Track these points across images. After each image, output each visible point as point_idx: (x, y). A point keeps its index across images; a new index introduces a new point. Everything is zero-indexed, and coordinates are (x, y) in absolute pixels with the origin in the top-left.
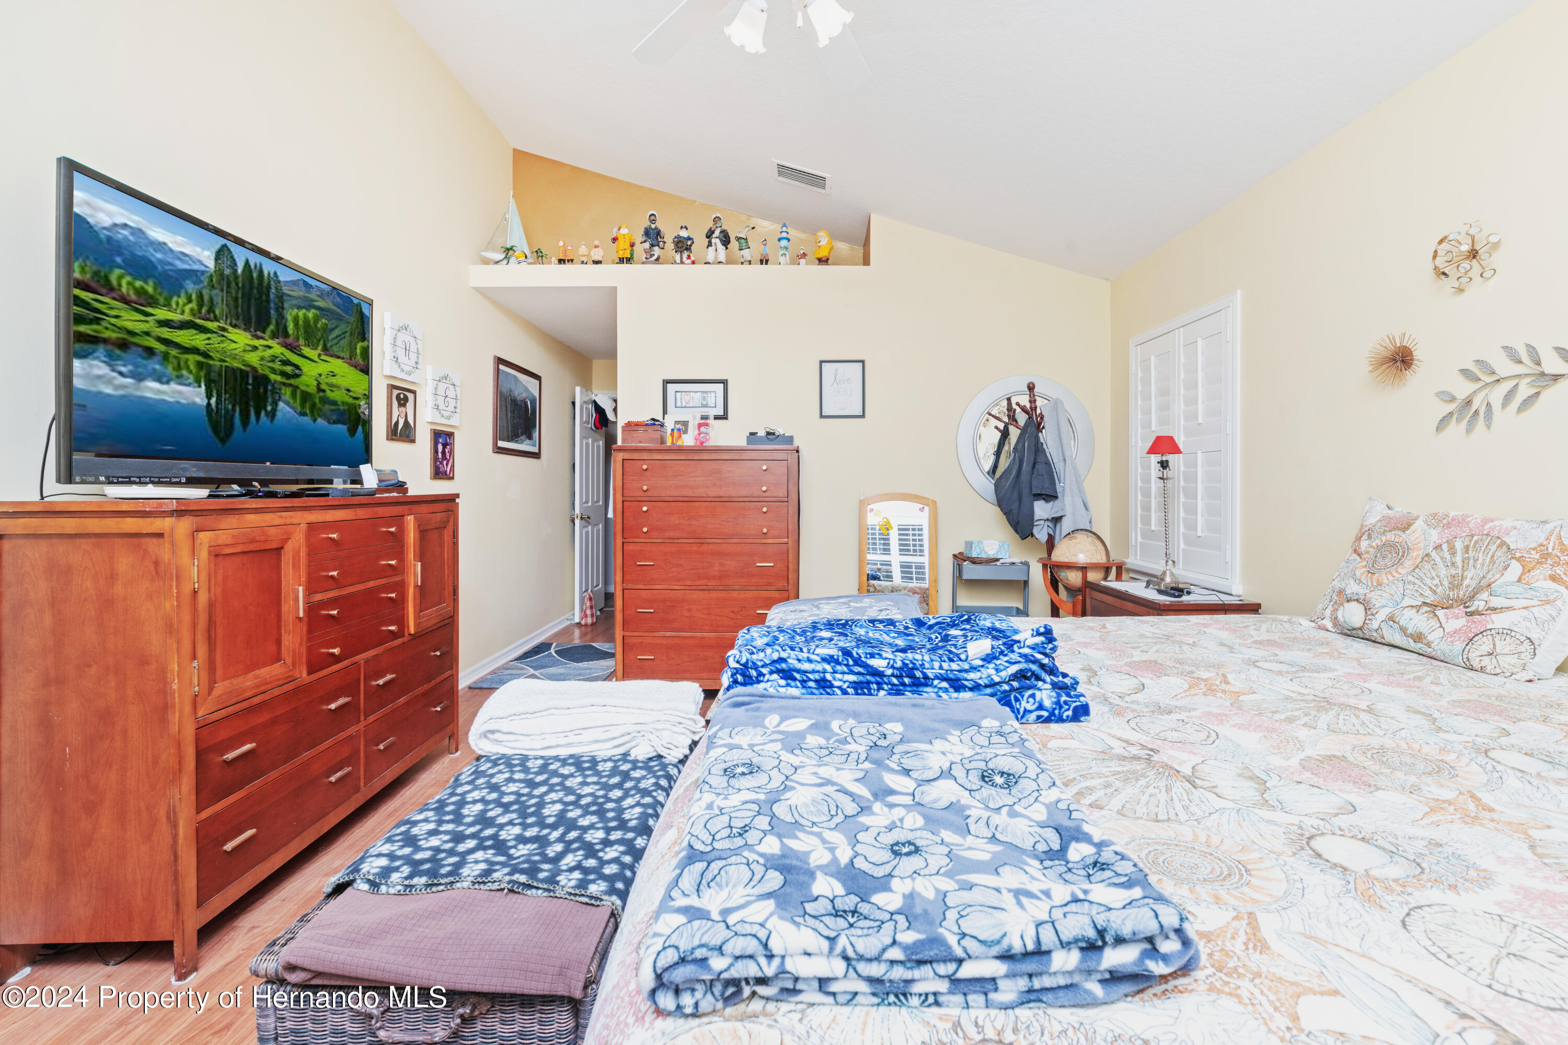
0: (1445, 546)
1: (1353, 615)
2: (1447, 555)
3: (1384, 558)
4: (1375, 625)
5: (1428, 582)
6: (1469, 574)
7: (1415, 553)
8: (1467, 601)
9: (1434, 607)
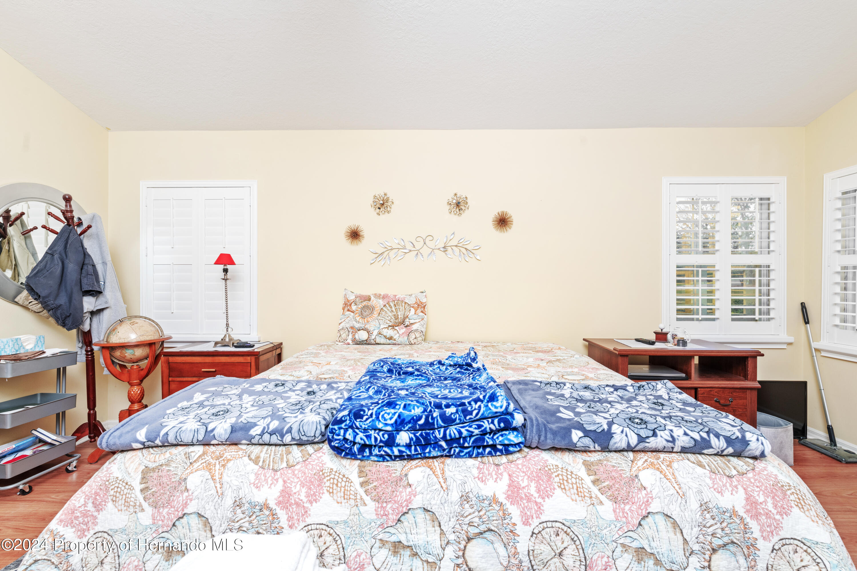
0: (387, 305)
1: (363, 335)
2: (389, 308)
3: (365, 312)
4: (373, 337)
5: (387, 318)
6: (399, 313)
7: (377, 309)
8: (403, 322)
9: (393, 327)
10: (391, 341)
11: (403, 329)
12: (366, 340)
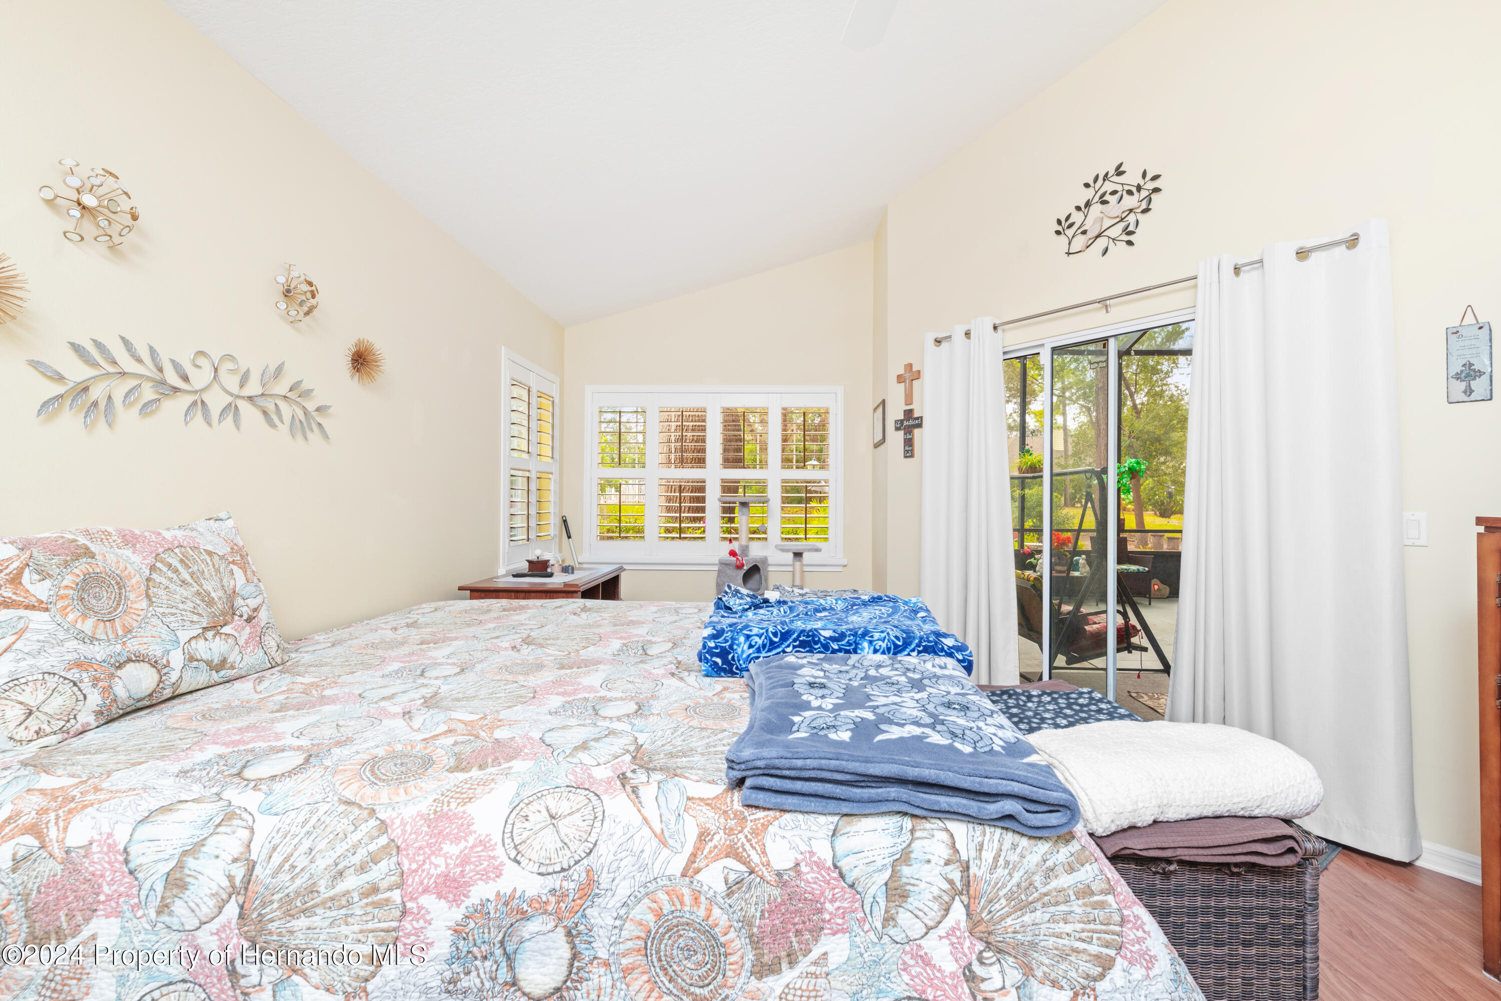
0: (159, 565)
1: (138, 678)
2: (170, 574)
3: (97, 597)
4: (174, 676)
6: (208, 586)
7: (134, 581)
8: (233, 611)
9: (214, 627)
10: (222, 673)
11: (243, 628)
12: (151, 695)
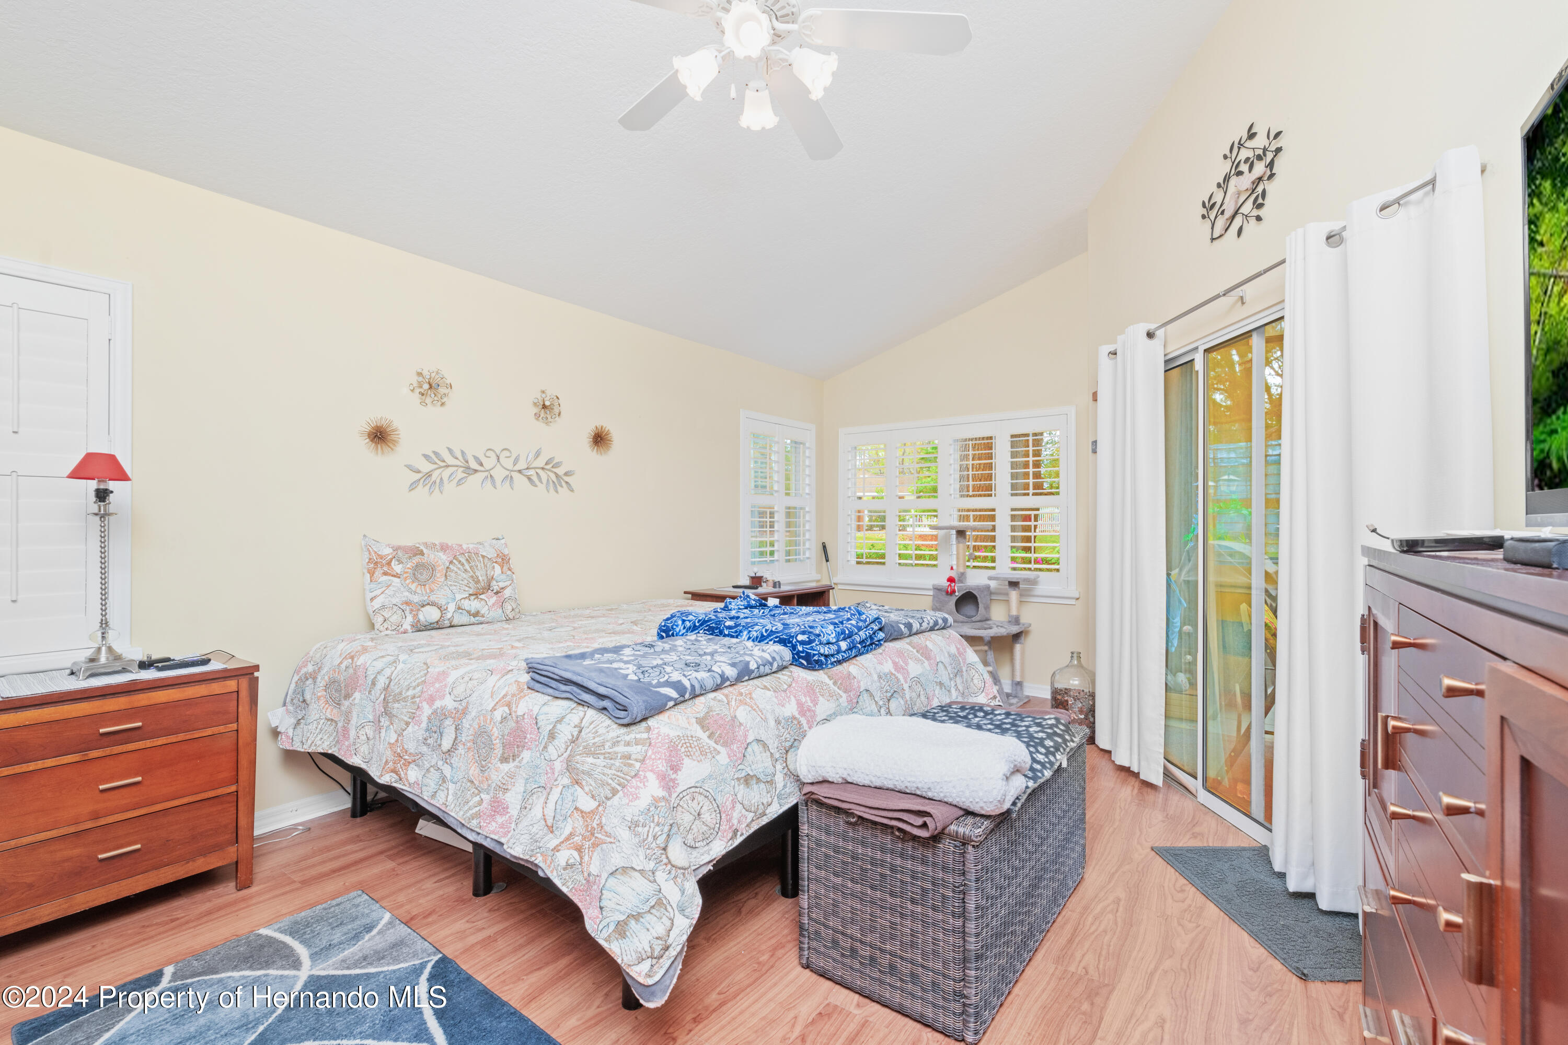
0: (454, 561)
1: (431, 614)
2: (459, 566)
3: (421, 574)
4: (449, 615)
5: (461, 582)
6: (478, 574)
7: (440, 568)
8: (488, 587)
9: (476, 595)
10: (477, 618)
11: (492, 597)
12: (437, 622)
